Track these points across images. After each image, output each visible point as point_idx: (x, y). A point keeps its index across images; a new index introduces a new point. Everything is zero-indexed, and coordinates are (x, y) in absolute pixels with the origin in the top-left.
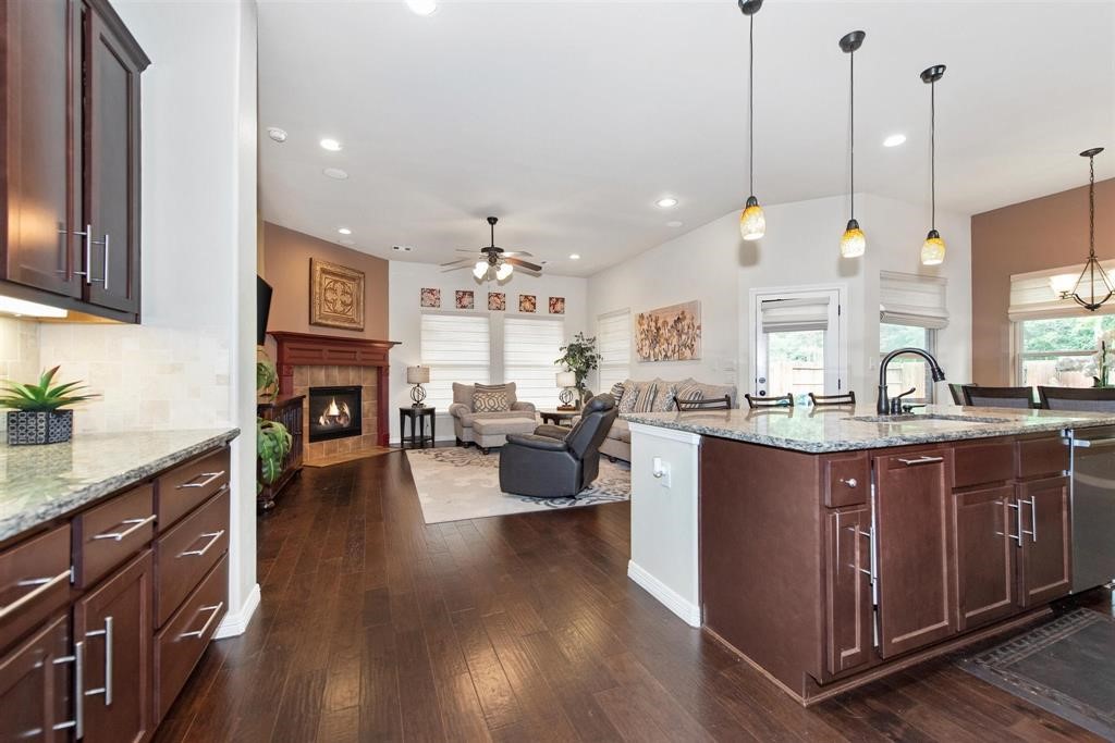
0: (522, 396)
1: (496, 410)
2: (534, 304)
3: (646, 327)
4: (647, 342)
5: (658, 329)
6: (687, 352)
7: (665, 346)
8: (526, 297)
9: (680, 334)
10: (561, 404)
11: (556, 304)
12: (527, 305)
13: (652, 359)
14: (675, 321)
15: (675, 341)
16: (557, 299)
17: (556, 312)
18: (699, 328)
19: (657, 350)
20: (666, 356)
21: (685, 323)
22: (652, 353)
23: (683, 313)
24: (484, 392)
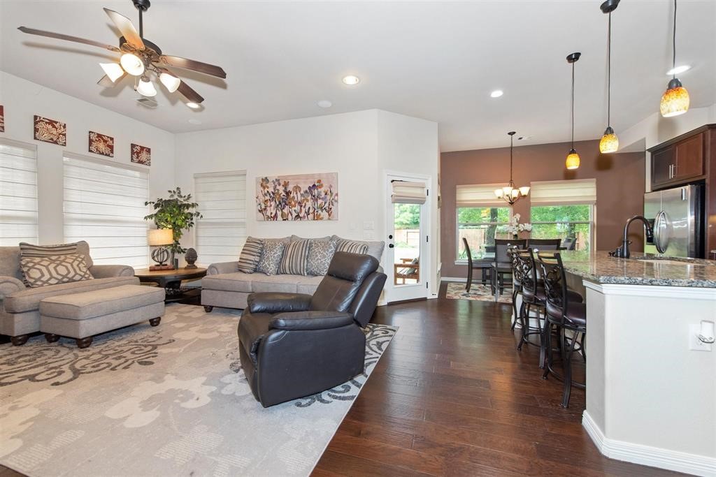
0: (99, 258)
1: (71, 280)
2: (111, 147)
3: (271, 190)
4: (273, 203)
5: (288, 193)
6: (324, 214)
7: (297, 208)
8: (99, 136)
9: (315, 199)
10: (154, 263)
11: (139, 154)
12: (102, 146)
13: (279, 217)
14: (310, 188)
15: (309, 204)
16: (142, 148)
17: (140, 162)
18: (337, 195)
19: (285, 211)
20: (298, 216)
21: (322, 190)
22: (279, 213)
23: (319, 181)
24: (42, 256)
